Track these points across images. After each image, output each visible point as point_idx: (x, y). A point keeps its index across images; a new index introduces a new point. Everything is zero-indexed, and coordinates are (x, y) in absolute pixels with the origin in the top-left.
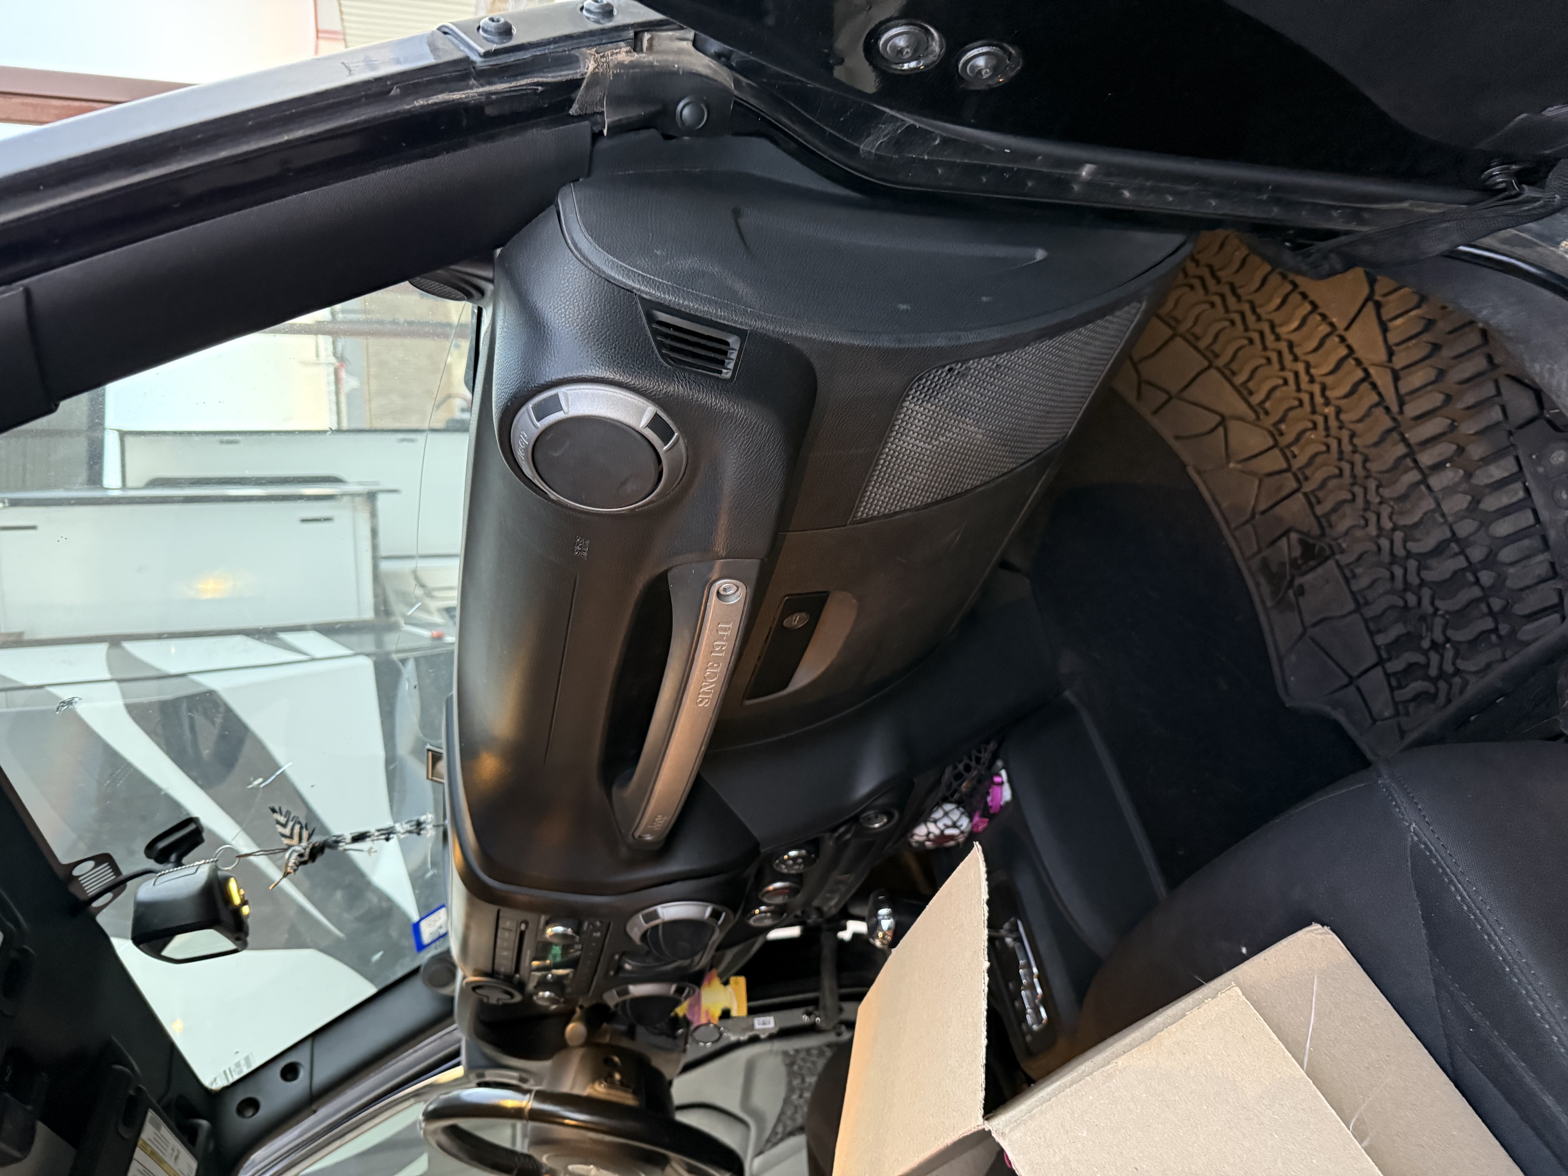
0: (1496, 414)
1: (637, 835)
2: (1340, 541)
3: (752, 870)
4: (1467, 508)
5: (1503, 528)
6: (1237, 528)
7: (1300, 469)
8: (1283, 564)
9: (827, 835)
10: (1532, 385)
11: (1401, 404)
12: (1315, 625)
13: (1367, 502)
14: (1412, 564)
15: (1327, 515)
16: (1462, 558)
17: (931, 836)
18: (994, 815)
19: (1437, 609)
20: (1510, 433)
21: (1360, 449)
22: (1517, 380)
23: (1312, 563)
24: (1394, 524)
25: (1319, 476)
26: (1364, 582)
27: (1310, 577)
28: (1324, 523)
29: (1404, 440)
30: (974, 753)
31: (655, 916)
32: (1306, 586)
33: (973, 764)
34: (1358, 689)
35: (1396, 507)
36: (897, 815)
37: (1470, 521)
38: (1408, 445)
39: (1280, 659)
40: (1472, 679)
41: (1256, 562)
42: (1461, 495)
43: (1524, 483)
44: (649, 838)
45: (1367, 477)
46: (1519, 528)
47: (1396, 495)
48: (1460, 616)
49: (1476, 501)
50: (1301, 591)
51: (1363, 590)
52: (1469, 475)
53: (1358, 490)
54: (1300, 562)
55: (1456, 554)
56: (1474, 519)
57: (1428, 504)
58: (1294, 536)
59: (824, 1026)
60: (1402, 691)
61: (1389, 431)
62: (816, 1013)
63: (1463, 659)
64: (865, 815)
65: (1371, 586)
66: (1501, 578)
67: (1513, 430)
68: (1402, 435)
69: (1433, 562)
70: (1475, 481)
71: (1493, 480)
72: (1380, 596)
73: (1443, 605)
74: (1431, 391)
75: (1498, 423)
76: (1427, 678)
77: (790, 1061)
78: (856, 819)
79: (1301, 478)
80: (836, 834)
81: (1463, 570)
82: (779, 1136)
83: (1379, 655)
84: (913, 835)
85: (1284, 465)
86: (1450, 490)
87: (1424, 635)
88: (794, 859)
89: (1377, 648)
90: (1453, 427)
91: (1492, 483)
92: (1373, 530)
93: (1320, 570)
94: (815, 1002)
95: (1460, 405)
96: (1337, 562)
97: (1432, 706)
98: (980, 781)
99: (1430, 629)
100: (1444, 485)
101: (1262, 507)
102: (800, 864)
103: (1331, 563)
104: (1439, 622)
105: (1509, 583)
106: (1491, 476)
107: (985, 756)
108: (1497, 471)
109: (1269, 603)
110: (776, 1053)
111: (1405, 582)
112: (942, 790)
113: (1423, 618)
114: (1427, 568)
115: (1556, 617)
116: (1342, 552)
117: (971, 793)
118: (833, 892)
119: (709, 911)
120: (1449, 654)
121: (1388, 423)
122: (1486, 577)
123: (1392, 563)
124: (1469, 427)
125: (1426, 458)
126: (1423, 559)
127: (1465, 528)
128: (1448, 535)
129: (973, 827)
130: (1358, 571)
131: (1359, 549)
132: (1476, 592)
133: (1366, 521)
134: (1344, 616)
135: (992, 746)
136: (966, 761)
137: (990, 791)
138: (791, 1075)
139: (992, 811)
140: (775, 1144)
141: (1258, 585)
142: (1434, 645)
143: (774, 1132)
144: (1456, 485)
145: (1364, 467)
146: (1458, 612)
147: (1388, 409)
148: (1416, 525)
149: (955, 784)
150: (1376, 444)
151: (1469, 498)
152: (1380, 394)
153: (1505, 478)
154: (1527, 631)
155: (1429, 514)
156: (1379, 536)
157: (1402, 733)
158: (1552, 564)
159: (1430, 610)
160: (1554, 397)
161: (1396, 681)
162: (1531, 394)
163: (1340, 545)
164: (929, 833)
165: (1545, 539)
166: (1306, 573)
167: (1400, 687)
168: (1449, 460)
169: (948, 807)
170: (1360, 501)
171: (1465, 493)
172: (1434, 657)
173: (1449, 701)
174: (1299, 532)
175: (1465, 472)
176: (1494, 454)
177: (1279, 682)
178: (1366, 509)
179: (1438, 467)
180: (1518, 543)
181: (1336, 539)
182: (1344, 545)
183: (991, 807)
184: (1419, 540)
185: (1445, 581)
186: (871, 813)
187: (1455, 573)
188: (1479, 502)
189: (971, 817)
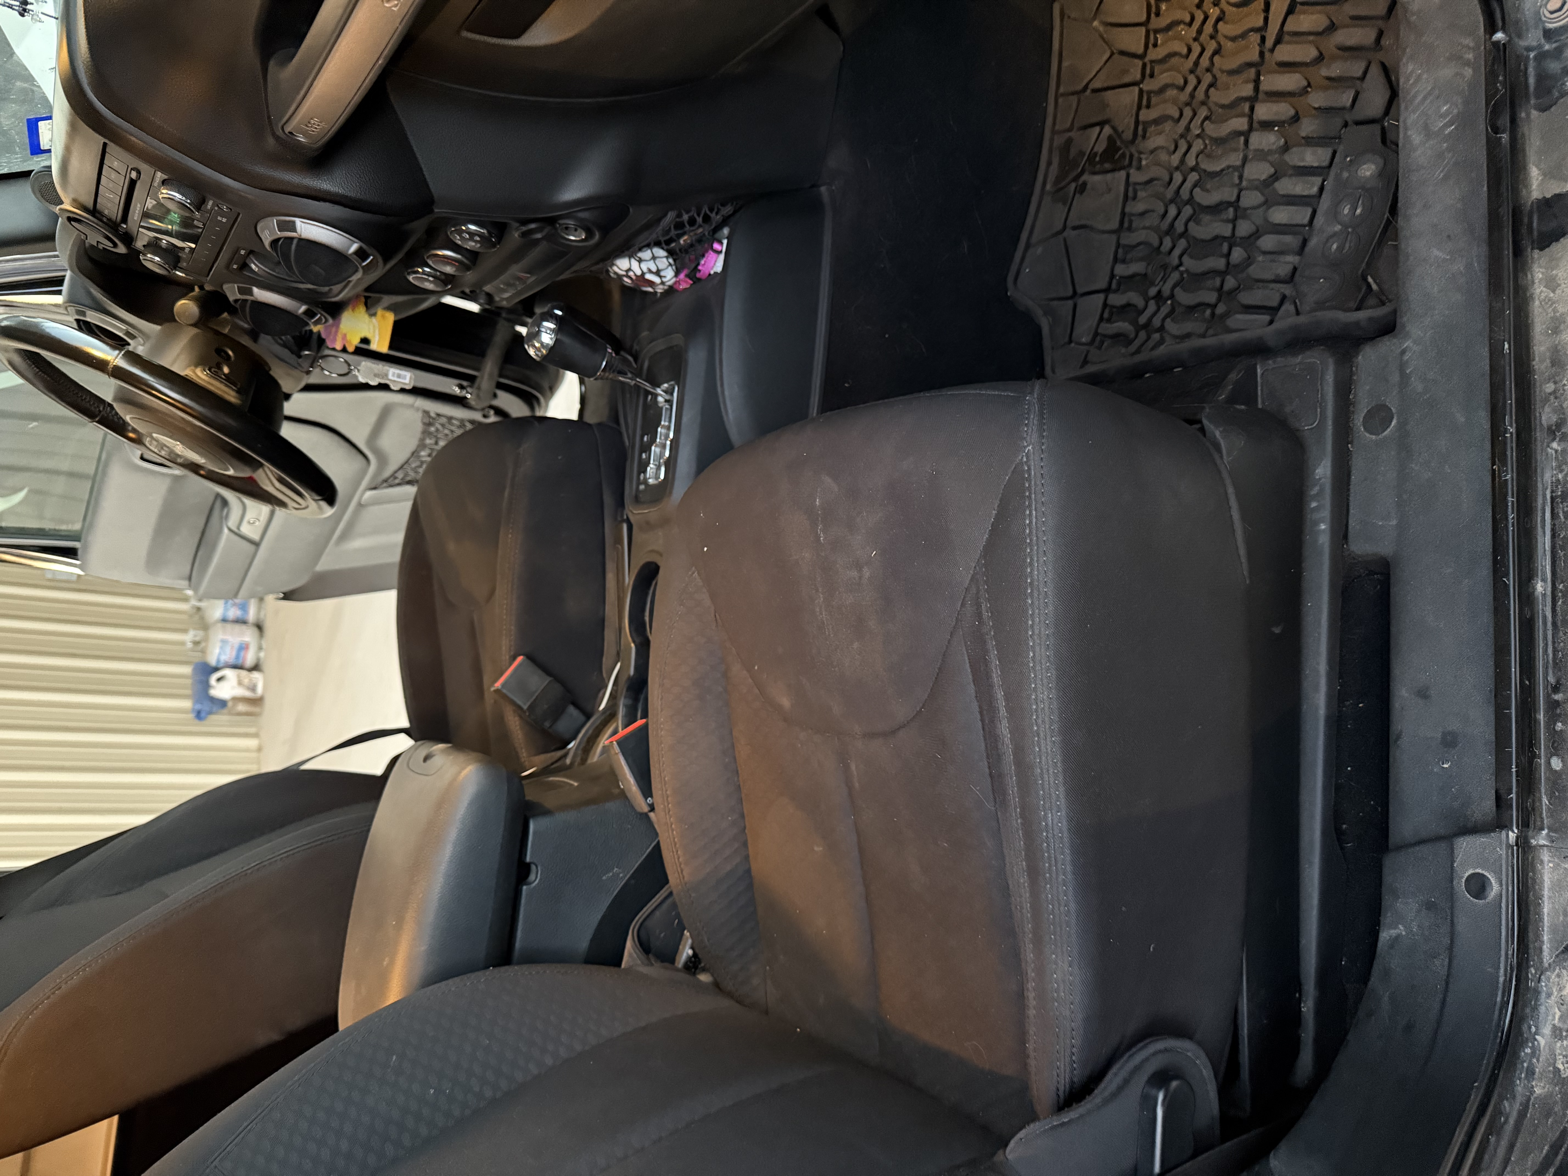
0: (1346, 99)
1: (288, 129)
2: (1143, 156)
3: (419, 226)
4: (1265, 180)
5: (1281, 215)
6: (1062, 95)
7: (1152, 62)
8: (1082, 154)
9: (516, 225)
10: (1394, 83)
11: (1278, 41)
12: (1075, 228)
13: (1188, 129)
14: (1188, 211)
15: (1147, 124)
16: (1230, 226)
17: (631, 274)
18: (699, 280)
19: (1181, 264)
20: (1346, 125)
21: (1215, 70)
22: (1386, 71)
23: (1107, 166)
24: (1197, 163)
25: (1163, 78)
26: (1140, 207)
27: (1097, 178)
28: (1141, 130)
29: (1257, 82)
30: (705, 209)
31: (292, 227)
32: (1089, 186)
33: (700, 220)
34: (1075, 306)
35: (1209, 147)
36: (597, 237)
37: (1259, 194)
38: (1257, 89)
39: (1028, 246)
40: (1168, 340)
41: (1059, 141)
42: (1268, 165)
43: (1324, 181)
44: (301, 139)
45: (1203, 103)
46: (1294, 222)
47: (1214, 135)
48: (1197, 279)
49: (1275, 177)
50: (1082, 189)
51: (1133, 215)
52: (1286, 148)
53: (1188, 112)
54: (1098, 159)
55: (1228, 221)
56: (1263, 194)
57: (1235, 159)
58: (1107, 130)
59: (473, 403)
60: (1108, 325)
61: (1250, 65)
62: (469, 390)
63: (1172, 320)
64: (562, 222)
65: (1142, 214)
66: (1249, 261)
67: (1350, 123)
68: (1258, 74)
69: (1206, 218)
70: (1287, 157)
71: (1302, 164)
72: (1145, 228)
73: (1188, 263)
74: (1310, 42)
75: (1343, 109)
76: (1134, 323)
77: (429, 421)
78: (551, 221)
79: (1148, 73)
80: (524, 229)
81: (1224, 238)
82: (397, 481)
83: (1110, 283)
84: (613, 264)
85: (1141, 51)
86: (1262, 155)
87: (1157, 282)
88: (472, 234)
89: (1112, 276)
90: (1304, 92)
91: (1299, 167)
92: (1175, 159)
93: (1109, 176)
94: (471, 379)
95: (1324, 72)
96: (1128, 176)
97: (1123, 350)
98: (700, 241)
99: (1164, 279)
100: (1261, 148)
101: (1097, 84)
102: (476, 242)
103: (1123, 173)
104: (1175, 276)
105: (1251, 270)
106: (1303, 160)
107: (716, 218)
108: (1313, 157)
109: (1048, 187)
110: (418, 409)
111: (1172, 225)
112: (657, 232)
113: (1165, 267)
114: (1198, 223)
115: (1267, 318)
116: (1139, 168)
117: (686, 250)
118: (509, 285)
119: (355, 247)
120: (1165, 310)
121: (1254, 56)
122: (1238, 254)
123: (1172, 201)
124: (1317, 99)
125: (1263, 111)
126: (1200, 210)
127: (1251, 199)
128: (1233, 198)
129: (675, 283)
130: (1141, 194)
131: (1155, 172)
132: (1220, 264)
133: (1176, 147)
134: (1104, 232)
135: (728, 210)
136: (693, 213)
137: (706, 255)
138: (426, 433)
139: (698, 275)
140: (391, 486)
141: (1049, 163)
142: (1159, 296)
143: (393, 476)
144: (1270, 152)
145: (1207, 91)
146: (1197, 275)
147: (1263, 39)
148: (1214, 175)
149: (673, 233)
150: (1232, 73)
151: (1272, 170)
152: (1266, 19)
153: (1312, 167)
154: (1239, 319)
155: (1231, 170)
156: (1177, 168)
157: (1085, 362)
158: (1295, 269)
159: (1176, 262)
160: (1403, 106)
161: (1110, 313)
162: (1387, 95)
163: (1140, 160)
164: (630, 269)
165: (1305, 242)
166: (1094, 173)
167: (1109, 321)
168: (1280, 124)
169: (660, 252)
170: (1184, 122)
171: (1272, 164)
172: (1152, 306)
173: (1138, 351)
174: (1114, 128)
175: (1286, 143)
176: (1319, 138)
177: (1014, 268)
178: (1182, 136)
179: (1267, 125)
180: (1282, 236)
181: (1140, 153)
182: (1144, 163)
183: (700, 271)
184: (1207, 191)
185: (1203, 241)
186: (570, 222)
187: (1216, 238)
188: (1277, 179)
189: (677, 273)
